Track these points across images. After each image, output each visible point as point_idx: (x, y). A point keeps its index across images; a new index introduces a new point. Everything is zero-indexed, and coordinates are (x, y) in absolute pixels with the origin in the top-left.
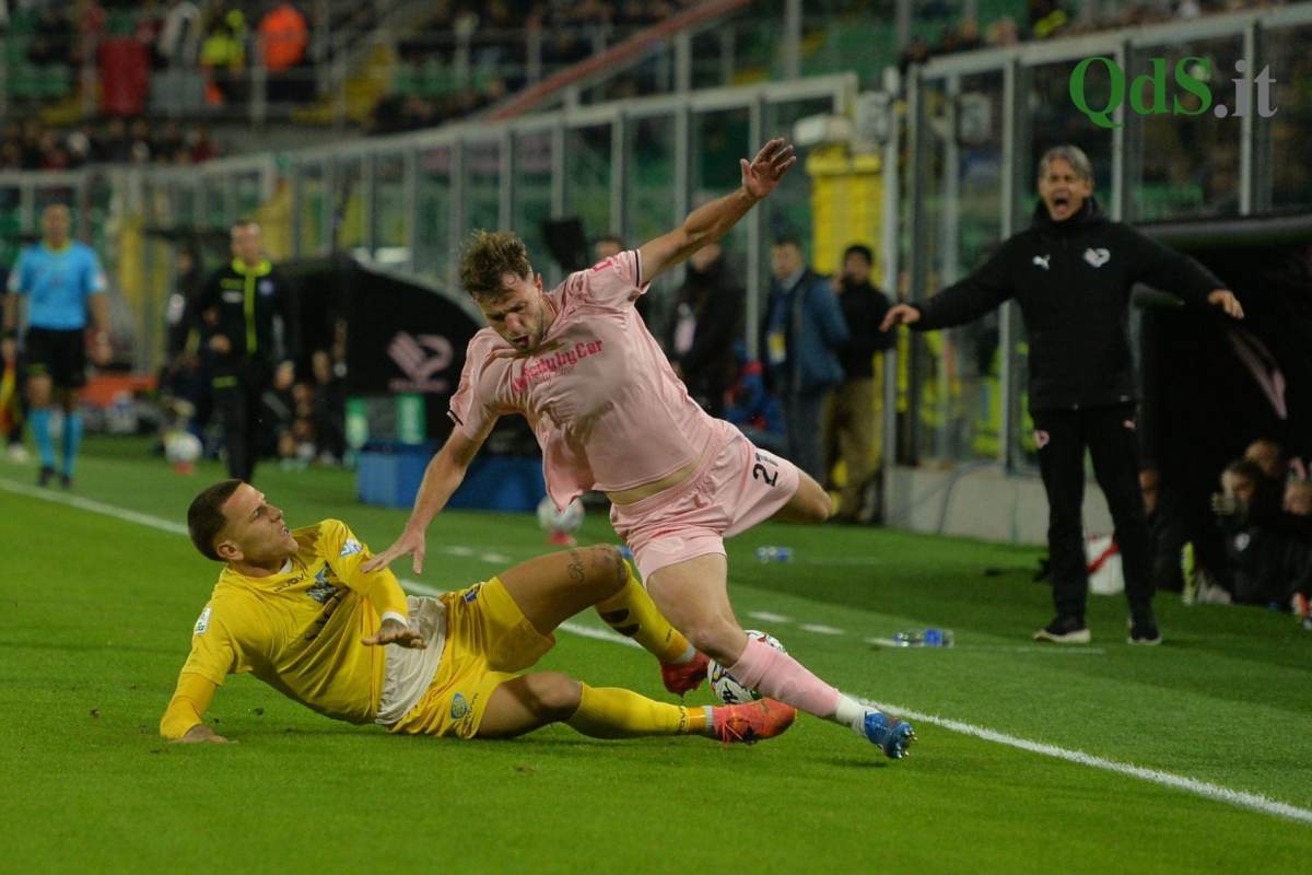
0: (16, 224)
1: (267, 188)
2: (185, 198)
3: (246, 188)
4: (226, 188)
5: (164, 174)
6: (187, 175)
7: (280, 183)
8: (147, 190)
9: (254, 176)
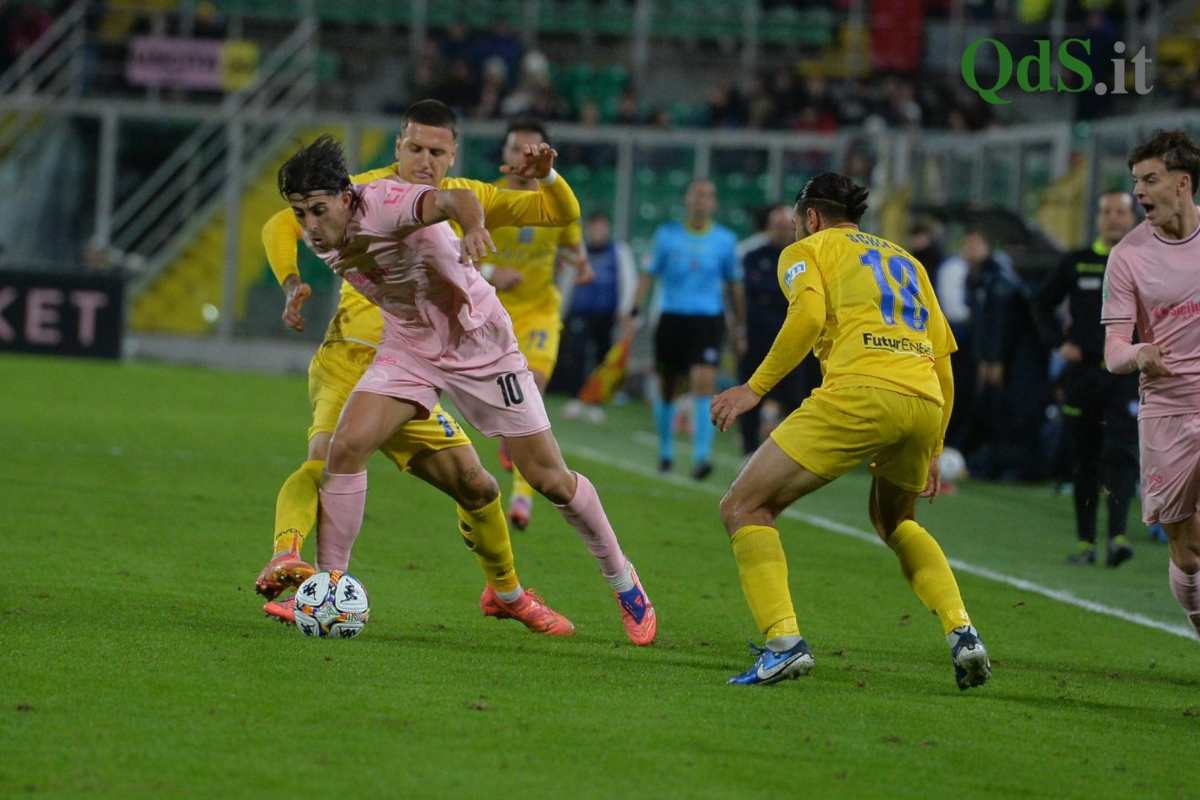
0: (761, 193)
1: (1059, 161)
2: (960, 170)
3: (1034, 162)
4: (1011, 161)
5: (938, 143)
6: (966, 145)
7: (1074, 159)
8: (917, 159)
9: (1045, 147)
